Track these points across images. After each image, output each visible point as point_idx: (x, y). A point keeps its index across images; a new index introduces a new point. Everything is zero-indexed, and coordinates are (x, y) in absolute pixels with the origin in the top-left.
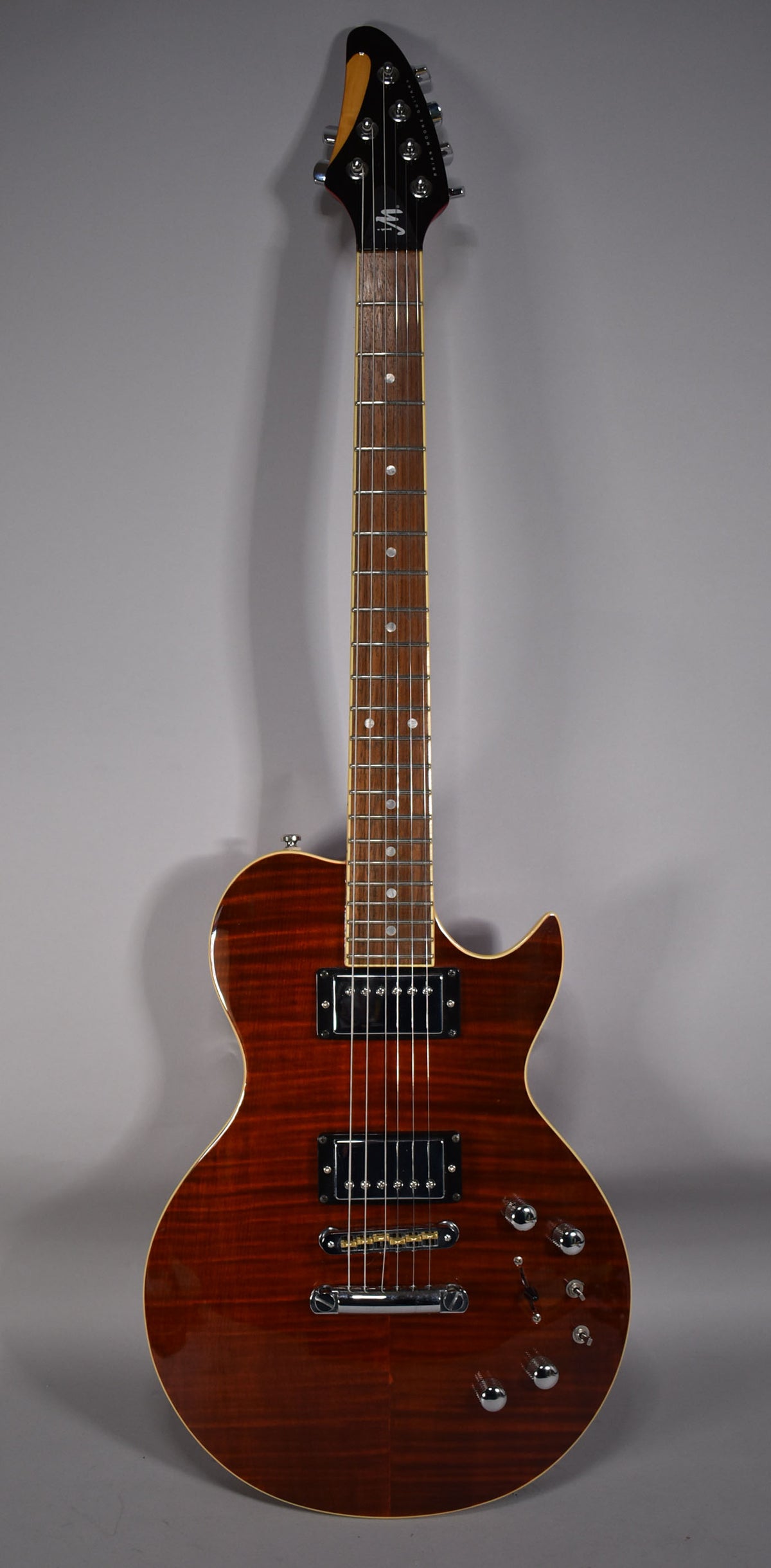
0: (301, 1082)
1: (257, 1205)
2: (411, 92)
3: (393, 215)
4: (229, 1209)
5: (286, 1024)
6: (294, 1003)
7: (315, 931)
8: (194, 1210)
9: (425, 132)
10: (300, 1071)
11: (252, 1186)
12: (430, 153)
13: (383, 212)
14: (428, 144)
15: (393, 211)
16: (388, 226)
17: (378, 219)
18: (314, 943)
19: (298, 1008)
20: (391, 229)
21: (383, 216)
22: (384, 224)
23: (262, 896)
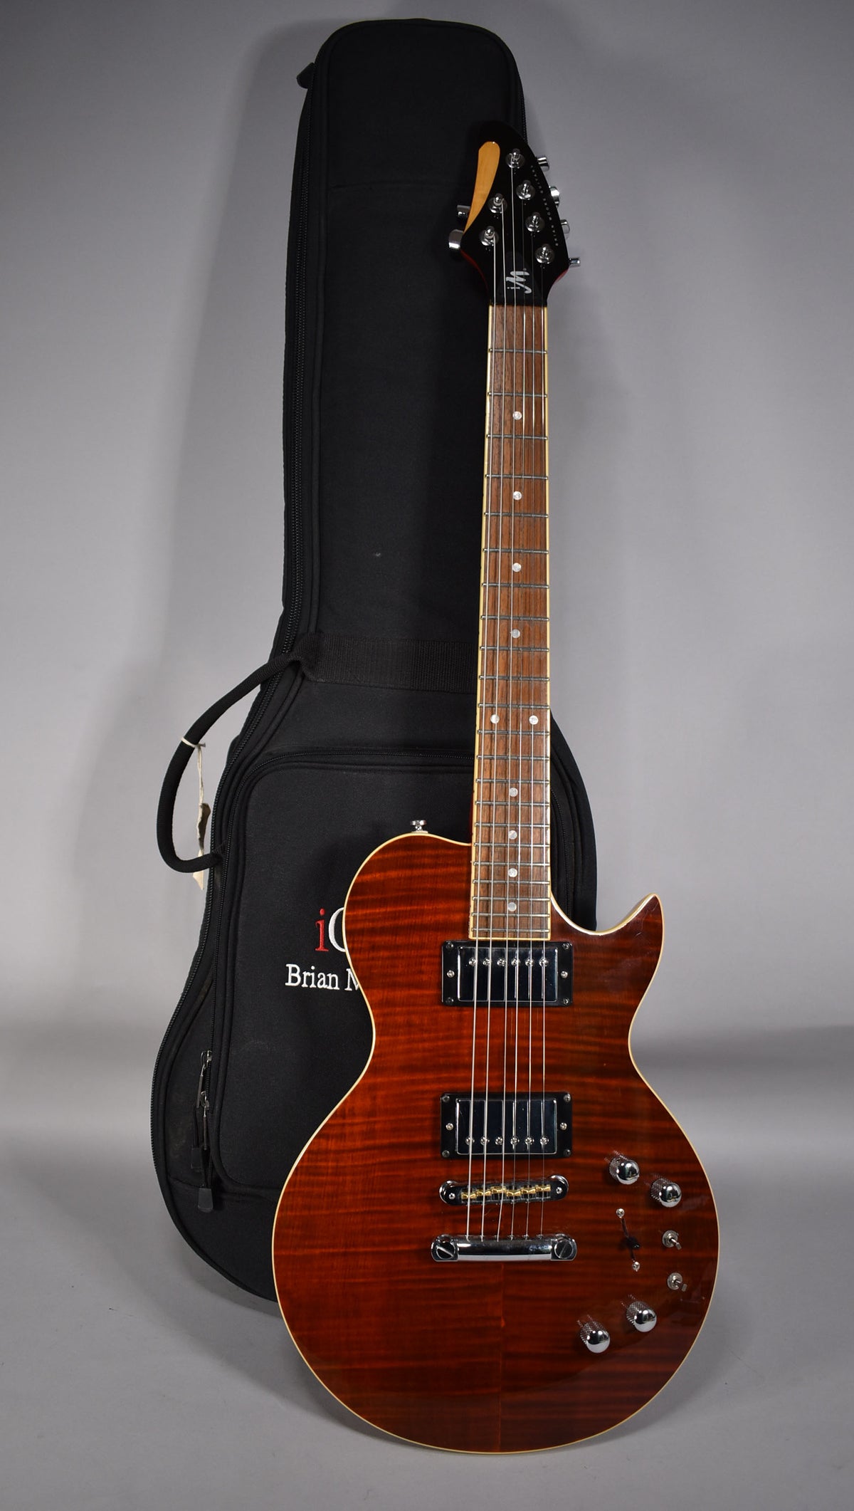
0: (427, 1045)
1: (383, 1159)
2: (535, 175)
3: (521, 276)
4: (356, 1163)
5: (413, 992)
6: (421, 972)
7: (441, 906)
8: (323, 1164)
9: (547, 209)
10: (425, 1036)
11: (378, 1142)
12: (553, 227)
13: (512, 273)
14: (550, 219)
15: (521, 273)
16: (517, 286)
17: (508, 279)
18: (441, 918)
19: (425, 978)
20: (519, 288)
21: (513, 277)
22: (513, 284)
23: (393, 874)
